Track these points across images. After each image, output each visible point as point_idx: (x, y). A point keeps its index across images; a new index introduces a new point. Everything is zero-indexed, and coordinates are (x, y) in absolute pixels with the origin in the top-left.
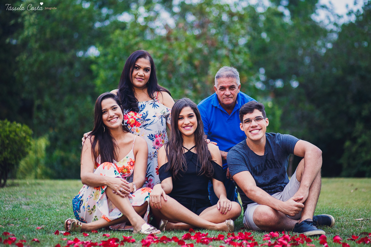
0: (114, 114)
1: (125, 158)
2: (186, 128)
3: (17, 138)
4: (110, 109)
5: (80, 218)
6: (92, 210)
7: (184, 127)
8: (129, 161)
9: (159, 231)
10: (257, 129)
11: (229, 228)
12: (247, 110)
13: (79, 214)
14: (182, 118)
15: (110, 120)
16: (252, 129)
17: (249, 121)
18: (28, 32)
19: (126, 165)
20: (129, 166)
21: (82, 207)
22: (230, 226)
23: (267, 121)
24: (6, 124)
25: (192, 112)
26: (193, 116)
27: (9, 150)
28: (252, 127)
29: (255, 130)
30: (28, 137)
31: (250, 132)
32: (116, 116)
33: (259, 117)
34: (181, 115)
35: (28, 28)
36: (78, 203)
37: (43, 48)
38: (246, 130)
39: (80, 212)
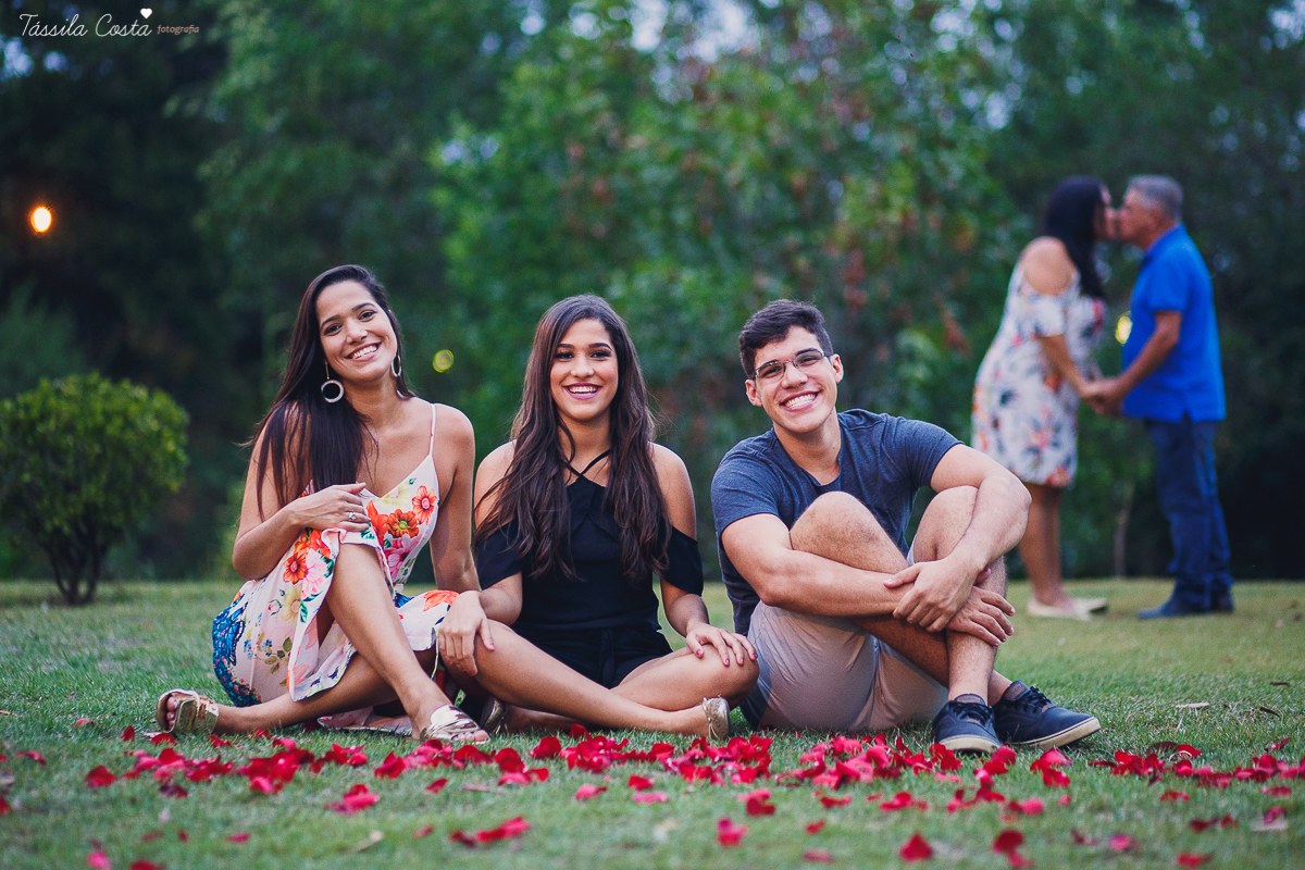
0: (365, 334)
1: (404, 484)
2: (575, 390)
3: (130, 436)
4: (351, 315)
5: (235, 683)
6: (281, 654)
7: (568, 388)
8: (419, 496)
9: (483, 732)
10: (807, 394)
11: (711, 725)
12: (765, 334)
13: (233, 670)
14: (569, 355)
15: (352, 354)
16: (788, 395)
17: (776, 368)
18: (242, 76)
19: (407, 507)
20: (416, 511)
21: (240, 645)
22: (716, 719)
23: (837, 364)
24: (95, 387)
25: (604, 339)
26: (606, 354)
27: (104, 477)
28: (790, 388)
29: (798, 396)
30: (167, 433)
31: (783, 404)
32: (371, 340)
33: (810, 350)
34: (565, 342)
35: (241, 63)
36: (227, 631)
37: (299, 130)
38: (768, 400)
39: (234, 663)
